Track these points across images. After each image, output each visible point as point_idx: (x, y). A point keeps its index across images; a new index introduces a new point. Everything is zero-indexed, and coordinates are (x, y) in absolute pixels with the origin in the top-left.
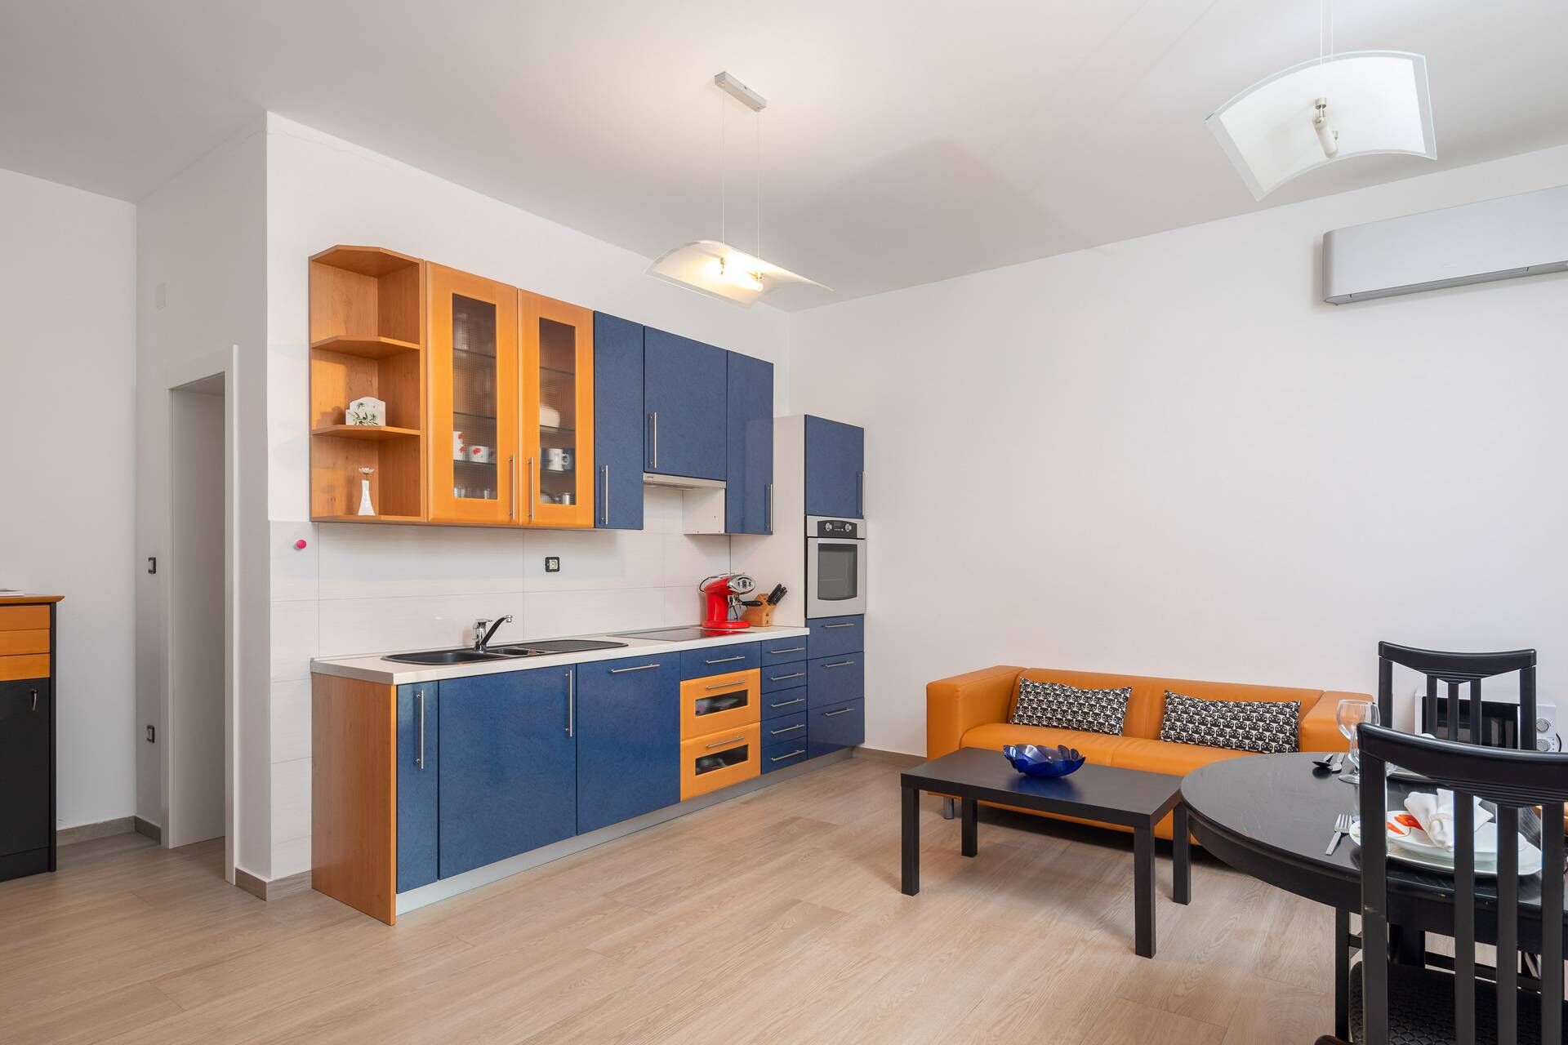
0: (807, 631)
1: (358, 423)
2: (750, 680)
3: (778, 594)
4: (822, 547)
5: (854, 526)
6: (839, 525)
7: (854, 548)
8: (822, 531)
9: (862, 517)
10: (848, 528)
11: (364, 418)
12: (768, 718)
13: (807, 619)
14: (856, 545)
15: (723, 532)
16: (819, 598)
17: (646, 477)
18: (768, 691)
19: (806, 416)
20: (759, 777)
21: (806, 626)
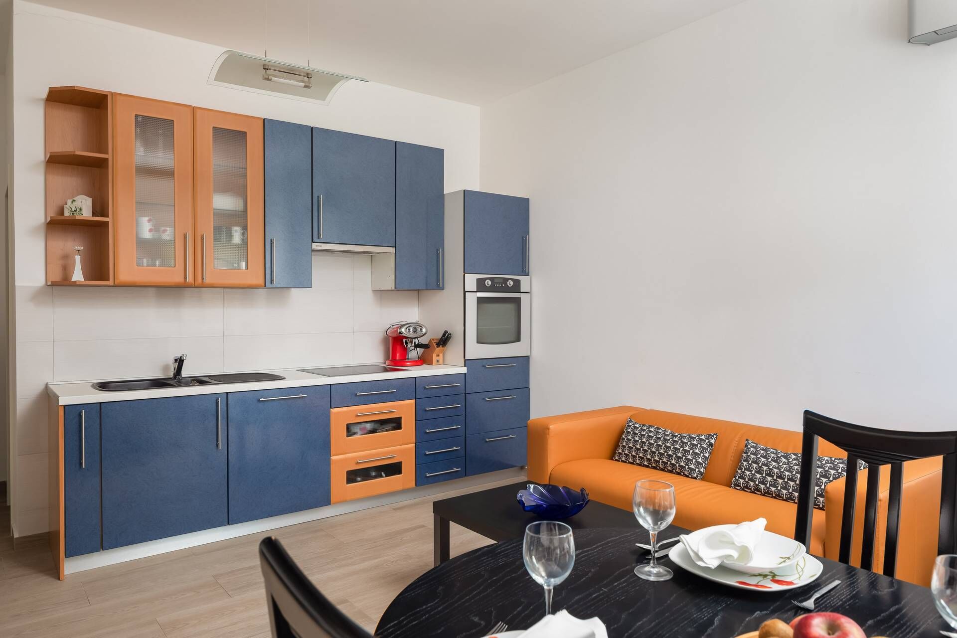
0: (464, 370)
1: (71, 215)
2: (405, 409)
3: (445, 340)
4: (480, 300)
5: (517, 283)
6: (501, 281)
7: (517, 301)
8: (481, 286)
9: (526, 273)
10: (510, 283)
11: (75, 211)
12: (422, 440)
13: (465, 360)
14: (520, 298)
15: (393, 288)
16: (477, 343)
17: (315, 246)
18: (421, 419)
19: (464, 190)
20: (414, 488)
21: (465, 366)
